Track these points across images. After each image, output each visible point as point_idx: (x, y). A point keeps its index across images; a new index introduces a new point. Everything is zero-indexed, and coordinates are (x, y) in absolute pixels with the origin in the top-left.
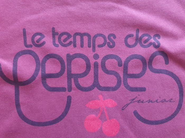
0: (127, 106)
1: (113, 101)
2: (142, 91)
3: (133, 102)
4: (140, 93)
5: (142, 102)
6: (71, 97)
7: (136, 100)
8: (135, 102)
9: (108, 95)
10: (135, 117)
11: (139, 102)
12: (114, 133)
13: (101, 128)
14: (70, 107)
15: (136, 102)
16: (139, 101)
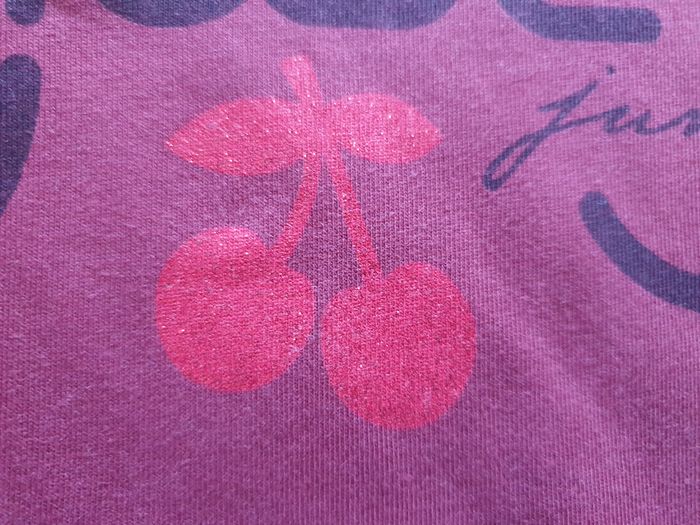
0: (527, 153)
1: (410, 111)
2: (630, 37)
3: (570, 124)
4: (614, 52)
5: (640, 126)
6: (36, 69)
7: (590, 106)
8: (582, 121)
9: (365, 58)
10: (597, 252)
11: (620, 123)
12: (427, 399)
13: (312, 347)
14: (23, 158)
15: (594, 127)
16: (614, 119)
